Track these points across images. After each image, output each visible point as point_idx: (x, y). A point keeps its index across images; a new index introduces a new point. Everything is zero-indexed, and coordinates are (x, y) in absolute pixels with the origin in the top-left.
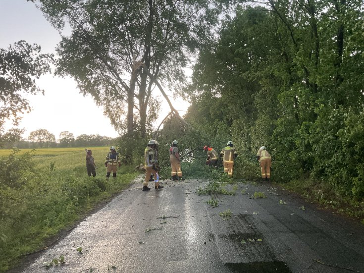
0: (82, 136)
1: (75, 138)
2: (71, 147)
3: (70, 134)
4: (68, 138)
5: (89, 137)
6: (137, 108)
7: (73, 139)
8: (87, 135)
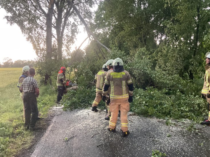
0: (18, 61)
1: (14, 62)
2: (11, 68)
3: (10, 59)
4: (9, 62)
5: (22, 62)
6: (54, 37)
7: (12, 63)
8: (21, 60)
